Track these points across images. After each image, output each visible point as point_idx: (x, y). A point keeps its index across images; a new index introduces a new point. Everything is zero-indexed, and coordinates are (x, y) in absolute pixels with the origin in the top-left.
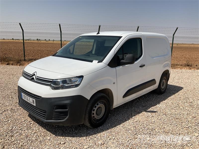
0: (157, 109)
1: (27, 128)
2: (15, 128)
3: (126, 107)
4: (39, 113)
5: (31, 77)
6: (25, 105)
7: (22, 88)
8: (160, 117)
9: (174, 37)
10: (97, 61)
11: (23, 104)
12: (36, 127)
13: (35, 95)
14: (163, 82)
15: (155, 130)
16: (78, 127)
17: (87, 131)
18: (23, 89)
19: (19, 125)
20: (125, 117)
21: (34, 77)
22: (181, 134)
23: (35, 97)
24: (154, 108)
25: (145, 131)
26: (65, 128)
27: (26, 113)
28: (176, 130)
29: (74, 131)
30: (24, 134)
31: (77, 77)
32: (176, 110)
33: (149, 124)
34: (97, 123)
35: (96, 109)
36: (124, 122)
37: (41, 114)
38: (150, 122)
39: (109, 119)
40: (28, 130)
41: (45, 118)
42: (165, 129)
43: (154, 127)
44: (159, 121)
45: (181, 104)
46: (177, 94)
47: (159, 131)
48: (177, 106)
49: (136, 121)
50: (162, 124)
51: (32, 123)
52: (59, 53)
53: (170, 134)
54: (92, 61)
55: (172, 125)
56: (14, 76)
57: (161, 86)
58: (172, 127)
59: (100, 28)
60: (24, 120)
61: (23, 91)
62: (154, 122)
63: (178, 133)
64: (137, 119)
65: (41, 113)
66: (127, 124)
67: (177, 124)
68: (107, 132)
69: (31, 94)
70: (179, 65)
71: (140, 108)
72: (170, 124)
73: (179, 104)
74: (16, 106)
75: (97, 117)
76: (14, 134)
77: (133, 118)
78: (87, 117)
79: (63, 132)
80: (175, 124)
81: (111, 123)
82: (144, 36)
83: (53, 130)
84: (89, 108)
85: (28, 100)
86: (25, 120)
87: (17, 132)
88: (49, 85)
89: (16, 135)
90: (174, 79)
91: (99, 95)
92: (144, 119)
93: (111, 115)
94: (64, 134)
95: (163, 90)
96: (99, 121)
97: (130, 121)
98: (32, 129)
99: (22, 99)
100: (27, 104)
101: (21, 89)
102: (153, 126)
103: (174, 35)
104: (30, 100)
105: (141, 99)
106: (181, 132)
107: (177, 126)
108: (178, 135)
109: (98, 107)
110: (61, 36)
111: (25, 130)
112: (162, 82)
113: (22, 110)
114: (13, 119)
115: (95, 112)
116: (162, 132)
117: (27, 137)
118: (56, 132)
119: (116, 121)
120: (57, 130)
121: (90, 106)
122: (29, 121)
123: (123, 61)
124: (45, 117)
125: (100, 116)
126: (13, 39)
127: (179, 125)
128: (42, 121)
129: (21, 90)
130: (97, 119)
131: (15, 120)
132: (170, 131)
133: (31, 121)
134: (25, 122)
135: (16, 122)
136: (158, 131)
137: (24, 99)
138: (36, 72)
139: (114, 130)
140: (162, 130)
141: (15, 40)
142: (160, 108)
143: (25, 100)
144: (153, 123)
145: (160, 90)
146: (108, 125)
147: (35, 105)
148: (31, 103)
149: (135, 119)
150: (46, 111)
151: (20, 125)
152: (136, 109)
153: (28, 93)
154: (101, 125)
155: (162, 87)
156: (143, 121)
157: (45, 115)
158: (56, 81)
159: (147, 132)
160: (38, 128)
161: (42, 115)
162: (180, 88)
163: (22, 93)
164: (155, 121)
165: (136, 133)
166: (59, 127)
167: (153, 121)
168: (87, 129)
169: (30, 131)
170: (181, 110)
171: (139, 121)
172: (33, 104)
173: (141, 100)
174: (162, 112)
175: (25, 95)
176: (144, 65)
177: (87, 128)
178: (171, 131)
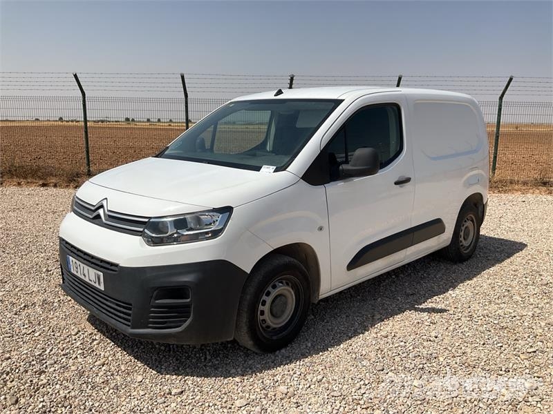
0: (448, 302)
1: (81, 351)
2: (51, 350)
3: (358, 297)
4: (112, 311)
5: (91, 214)
6: (78, 289)
7: (69, 244)
8: (453, 324)
9: (503, 103)
10: (273, 168)
11: (74, 286)
12: (108, 350)
13: (102, 261)
14: (466, 227)
15: (436, 360)
16: (222, 351)
17: (245, 362)
18: (73, 246)
19: (61, 345)
20: (353, 325)
21: (101, 211)
22: (511, 370)
23: (102, 267)
24: (438, 300)
25: (410, 361)
26: (186, 353)
27: (82, 313)
28: (499, 359)
29: (210, 360)
30: (73, 368)
31: (215, 210)
32: (502, 306)
33: (422, 344)
34: (275, 338)
35: (269, 300)
36: (350, 338)
37: (119, 314)
38: (425, 337)
39: (308, 329)
40: (85, 357)
41: (130, 324)
42: (465, 358)
43: (435, 351)
44: (450, 334)
45: (517, 288)
46: (508, 261)
47: (449, 361)
48: (506, 293)
49: (383, 333)
50: (457, 344)
51: (96, 340)
52: (172, 150)
53: (479, 369)
54: (258, 169)
55: (488, 346)
56: (56, 215)
57: (462, 239)
58: (486, 351)
59: (294, 82)
60: (76, 330)
61: (72, 252)
62: (436, 337)
63: (503, 369)
64: (388, 329)
65: (119, 308)
66: (359, 344)
67: (500, 345)
68: (301, 364)
69: (93, 257)
70: (518, 181)
71: (398, 300)
72: (482, 343)
73: (510, 289)
74: (56, 294)
75: (272, 322)
76: (46, 366)
77: (376, 326)
78: (244, 321)
79: (179, 361)
80: (495, 343)
81: (315, 340)
82: (406, 98)
83: (153, 358)
84: (248, 297)
85: (84, 275)
86: (79, 331)
87: (55, 363)
88: (138, 233)
89: (52, 369)
90: (500, 221)
91: (277, 261)
92: (408, 328)
93: (315, 318)
94: (180, 369)
95: (468, 251)
96: (279, 334)
97: (369, 335)
98: (96, 355)
99: (70, 272)
100: (82, 287)
101: (67, 245)
102: (432, 348)
103: (501, 98)
104: (91, 275)
105: (402, 276)
106: (511, 364)
107: (503, 349)
108: (504, 373)
109: (274, 293)
110: (187, 107)
111: (77, 357)
112: (463, 228)
113: (71, 305)
114: (48, 328)
115: (266, 308)
116: (456, 366)
117: (81, 374)
118: (160, 362)
119: (328, 335)
120: (164, 356)
121: (251, 290)
122: (90, 334)
123: (344, 167)
124: (128, 320)
125: (280, 320)
126: (61, 119)
127: (507, 346)
128: (124, 335)
129: (68, 249)
130: (274, 329)
131: (51, 330)
132: (479, 362)
133: (95, 334)
134: (78, 335)
135: (54, 335)
136: (444, 363)
137: (75, 273)
138: (106, 199)
139: (322, 357)
140: (458, 361)
141: (67, 121)
142: (456, 300)
143: (79, 275)
144: (431, 339)
145: (459, 249)
146: (304, 346)
147: (102, 288)
148: (93, 283)
149: (382, 328)
150: (131, 305)
151: (63, 344)
152: (388, 303)
153: (85, 257)
154: (285, 346)
155: (463, 241)
156: (406, 336)
157: (129, 315)
158: (158, 223)
159: (413, 365)
160: (111, 352)
161: (122, 315)
162: (517, 246)
163: (71, 257)
164: (440, 336)
165: (381, 368)
166: (170, 351)
167: (433, 334)
168: (247, 356)
169: (91, 361)
170: (515, 306)
171: (393, 334)
172: (97, 285)
173: (402, 278)
174: (459, 310)
175: (77, 261)
176: (408, 180)
177: (247, 353)
178: (483, 364)
